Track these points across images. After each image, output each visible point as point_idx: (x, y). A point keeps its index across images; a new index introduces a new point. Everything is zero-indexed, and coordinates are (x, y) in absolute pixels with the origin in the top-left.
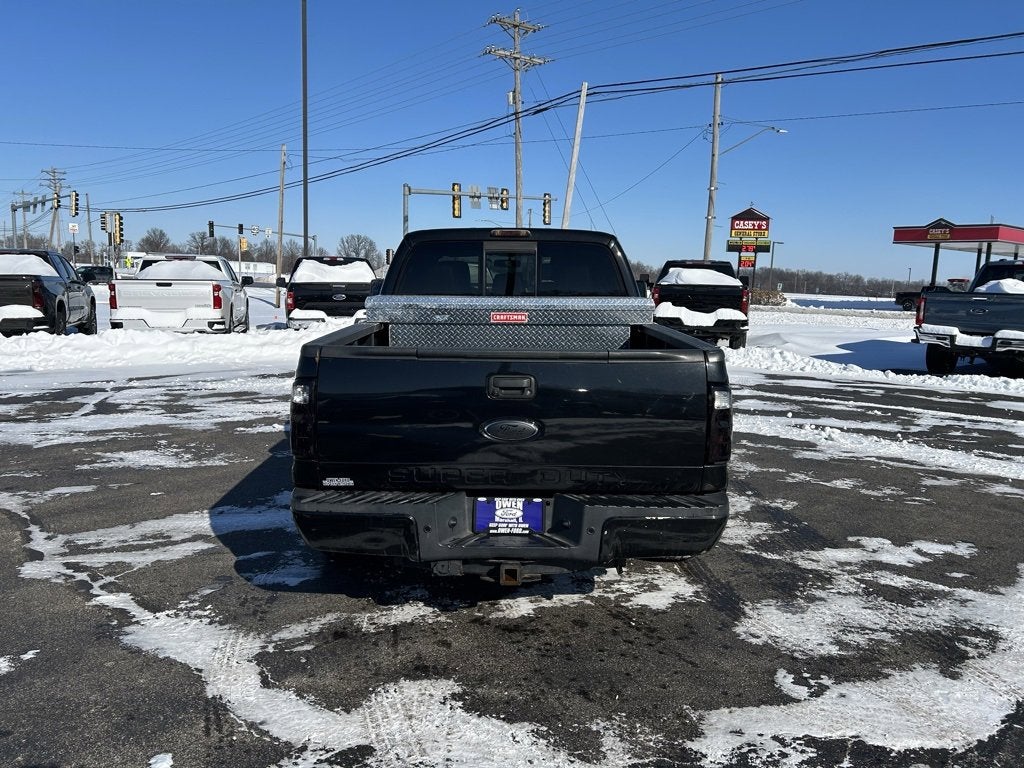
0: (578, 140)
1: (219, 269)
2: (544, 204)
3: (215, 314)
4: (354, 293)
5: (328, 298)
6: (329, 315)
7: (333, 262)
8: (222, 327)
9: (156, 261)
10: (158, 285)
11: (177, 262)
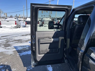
1: (16, 19)
8: (17, 27)
9: (7, 18)
10: (7, 21)
11: (10, 18)
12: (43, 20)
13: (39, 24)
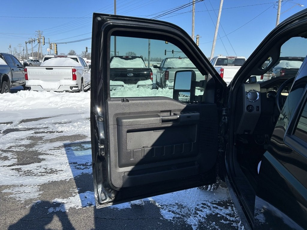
0: (221, 10)
1: (78, 61)
2: (197, 39)
3: (73, 83)
4: (137, 73)
5: (125, 76)
6: (125, 83)
7: (127, 58)
8: (77, 89)
9: (50, 58)
10: (47, 69)
11: (59, 58)
12: (165, 66)
13: (152, 79)
